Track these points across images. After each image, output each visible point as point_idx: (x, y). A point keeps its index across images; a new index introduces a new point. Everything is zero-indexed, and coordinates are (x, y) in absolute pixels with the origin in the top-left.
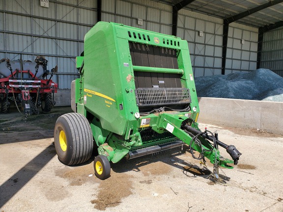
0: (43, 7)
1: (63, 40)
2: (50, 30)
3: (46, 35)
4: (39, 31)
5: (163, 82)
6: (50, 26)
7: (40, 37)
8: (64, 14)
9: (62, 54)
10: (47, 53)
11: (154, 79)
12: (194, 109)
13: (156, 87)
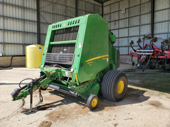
5: (66, 50)
12: (72, 70)
13: (61, 53)
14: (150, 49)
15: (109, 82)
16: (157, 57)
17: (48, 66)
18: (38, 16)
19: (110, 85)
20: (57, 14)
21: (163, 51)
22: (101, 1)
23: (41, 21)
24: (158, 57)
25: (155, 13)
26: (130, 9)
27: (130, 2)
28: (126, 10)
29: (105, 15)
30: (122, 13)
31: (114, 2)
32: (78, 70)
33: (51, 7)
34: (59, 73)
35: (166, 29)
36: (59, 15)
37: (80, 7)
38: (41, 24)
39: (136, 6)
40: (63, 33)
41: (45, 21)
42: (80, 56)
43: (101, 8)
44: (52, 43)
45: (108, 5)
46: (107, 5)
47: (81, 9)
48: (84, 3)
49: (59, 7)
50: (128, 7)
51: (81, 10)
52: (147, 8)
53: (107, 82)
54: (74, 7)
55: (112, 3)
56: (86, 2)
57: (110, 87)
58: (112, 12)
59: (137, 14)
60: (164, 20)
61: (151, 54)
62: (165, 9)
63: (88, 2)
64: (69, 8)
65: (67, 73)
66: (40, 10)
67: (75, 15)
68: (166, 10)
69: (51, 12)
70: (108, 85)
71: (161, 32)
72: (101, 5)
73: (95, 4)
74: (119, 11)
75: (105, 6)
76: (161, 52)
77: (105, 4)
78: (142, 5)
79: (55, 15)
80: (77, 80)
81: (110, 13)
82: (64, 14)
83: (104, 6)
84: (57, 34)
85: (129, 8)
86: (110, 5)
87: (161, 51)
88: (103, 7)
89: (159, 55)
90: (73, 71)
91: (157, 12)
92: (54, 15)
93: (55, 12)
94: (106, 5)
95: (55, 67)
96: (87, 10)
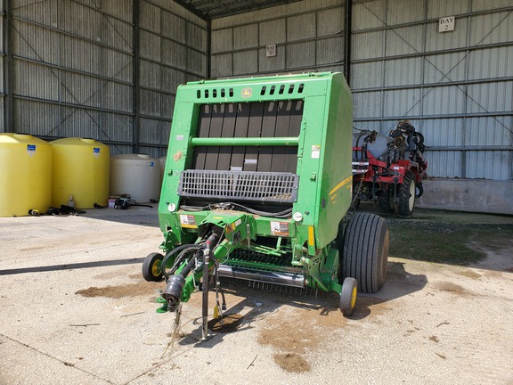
0: (445, 32)
1: (481, 82)
2: (455, 70)
3: (446, 80)
4: (435, 77)
5: (255, 161)
6: (455, 62)
7: (434, 87)
8: (487, 31)
9: (475, 110)
10: (453, 113)
11: (237, 157)
12: (297, 217)
13: (236, 170)
14: (362, 161)
15: (366, 243)
16: (375, 179)
17: (190, 208)
18: (10, 35)
19: (370, 253)
20: (74, 37)
21: (389, 165)
22: (204, 13)
23: (18, 51)
24: (378, 180)
25: (351, 66)
26: (288, 46)
27: (288, 30)
28: (279, 48)
29: (215, 54)
30: (268, 55)
31: (243, 22)
32: (317, 215)
33: (55, 11)
34: (248, 225)
35: (378, 109)
36: (80, 39)
37: (145, 23)
38: (18, 63)
39: (304, 41)
40: (236, 114)
41: (31, 55)
42: (320, 179)
43: (204, 34)
44: (196, 140)
45: (224, 29)
46: (223, 26)
47: (148, 28)
48: (157, 10)
49: (81, 13)
50: (283, 41)
51: (149, 31)
52: (334, 51)
53: (361, 243)
54: (130, 19)
55: (239, 23)
56: (162, 9)
57: (370, 257)
58: (239, 48)
59: (306, 65)
60: (372, 86)
61: (363, 171)
62: (376, 60)
63: (169, 9)
64: (112, 21)
65: (275, 226)
66: (16, 13)
67: (131, 45)
68: (378, 63)
69: (55, 25)
70: (365, 253)
71: (365, 116)
72: (203, 23)
73: (187, 18)
74: (258, 49)
75: (217, 30)
76: (383, 168)
77: (216, 23)
78: (319, 42)
79: (68, 39)
80: (311, 243)
81: (232, 52)
82: (99, 39)
83: (212, 28)
84: (212, 115)
85: (285, 45)
86: (233, 27)
87: (385, 165)
88: (209, 30)
89: (378, 175)
90: (302, 221)
91: (356, 65)
92: (62, 36)
93: (67, 29)
94: (219, 27)
95: (225, 209)
96: (165, 34)
